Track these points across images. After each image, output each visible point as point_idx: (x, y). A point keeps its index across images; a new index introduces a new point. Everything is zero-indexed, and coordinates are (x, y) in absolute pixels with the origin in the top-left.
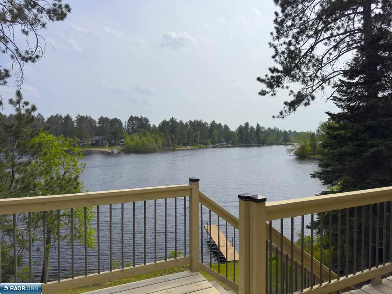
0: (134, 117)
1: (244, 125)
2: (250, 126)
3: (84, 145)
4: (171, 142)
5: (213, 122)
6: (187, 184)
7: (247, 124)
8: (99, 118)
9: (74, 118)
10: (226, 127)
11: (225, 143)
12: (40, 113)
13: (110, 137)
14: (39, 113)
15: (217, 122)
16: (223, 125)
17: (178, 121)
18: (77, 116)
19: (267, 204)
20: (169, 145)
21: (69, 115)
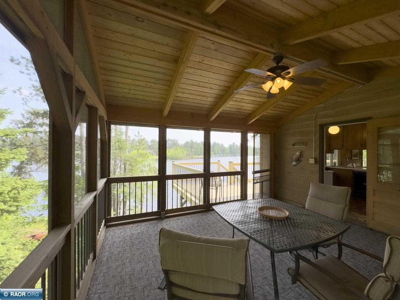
1: (232, 144)
2: (236, 144)
4: (191, 153)
5: (215, 142)
6: (217, 161)
7: (234, 143)
10: (222, 145)
11: (222, 154)
15: (217, 142)
16: (220, 144)
17: (195, 142)
19: (234, 163)
20: (189, 155)
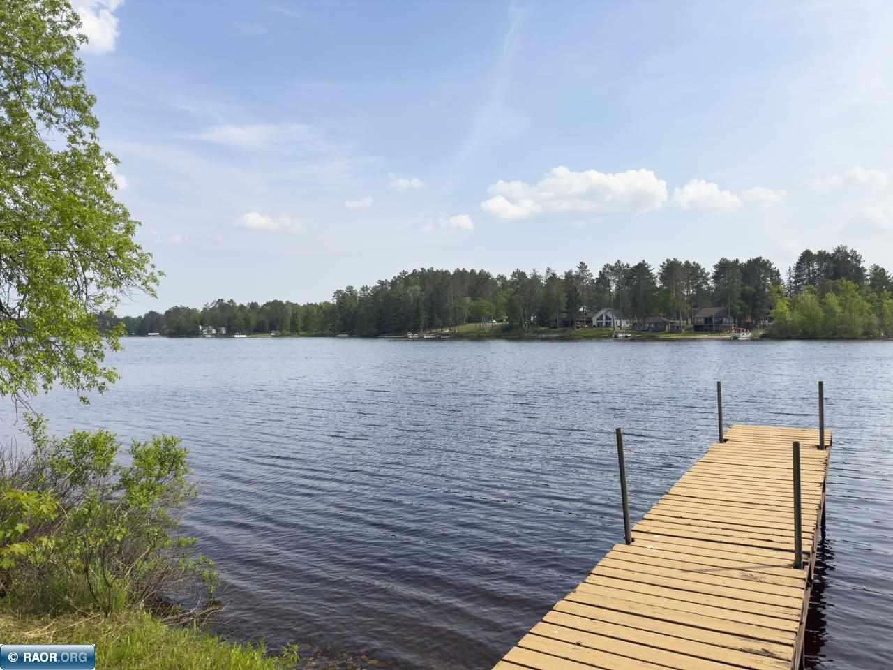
0: (815, 252)
3: (675, 328)
8: (717, 262)
9: (656, 270)
12: (585, 262)
13: (739, 308)
14: (582, 263)
18: (664, 263)
21: (646, 262)
